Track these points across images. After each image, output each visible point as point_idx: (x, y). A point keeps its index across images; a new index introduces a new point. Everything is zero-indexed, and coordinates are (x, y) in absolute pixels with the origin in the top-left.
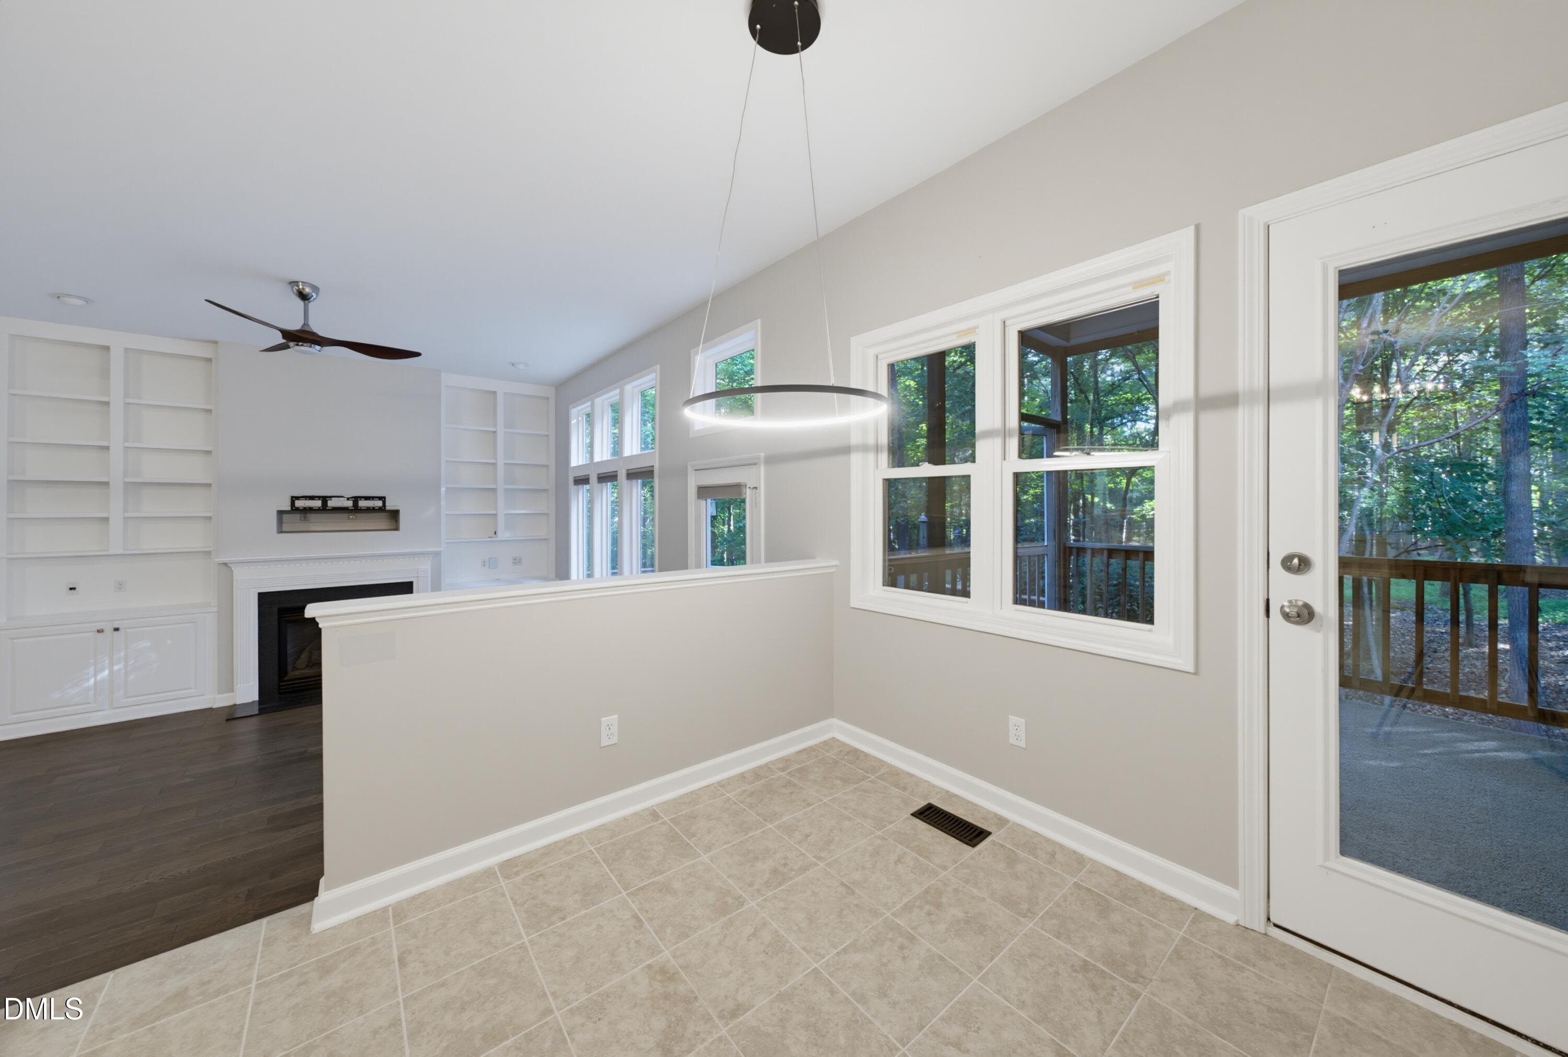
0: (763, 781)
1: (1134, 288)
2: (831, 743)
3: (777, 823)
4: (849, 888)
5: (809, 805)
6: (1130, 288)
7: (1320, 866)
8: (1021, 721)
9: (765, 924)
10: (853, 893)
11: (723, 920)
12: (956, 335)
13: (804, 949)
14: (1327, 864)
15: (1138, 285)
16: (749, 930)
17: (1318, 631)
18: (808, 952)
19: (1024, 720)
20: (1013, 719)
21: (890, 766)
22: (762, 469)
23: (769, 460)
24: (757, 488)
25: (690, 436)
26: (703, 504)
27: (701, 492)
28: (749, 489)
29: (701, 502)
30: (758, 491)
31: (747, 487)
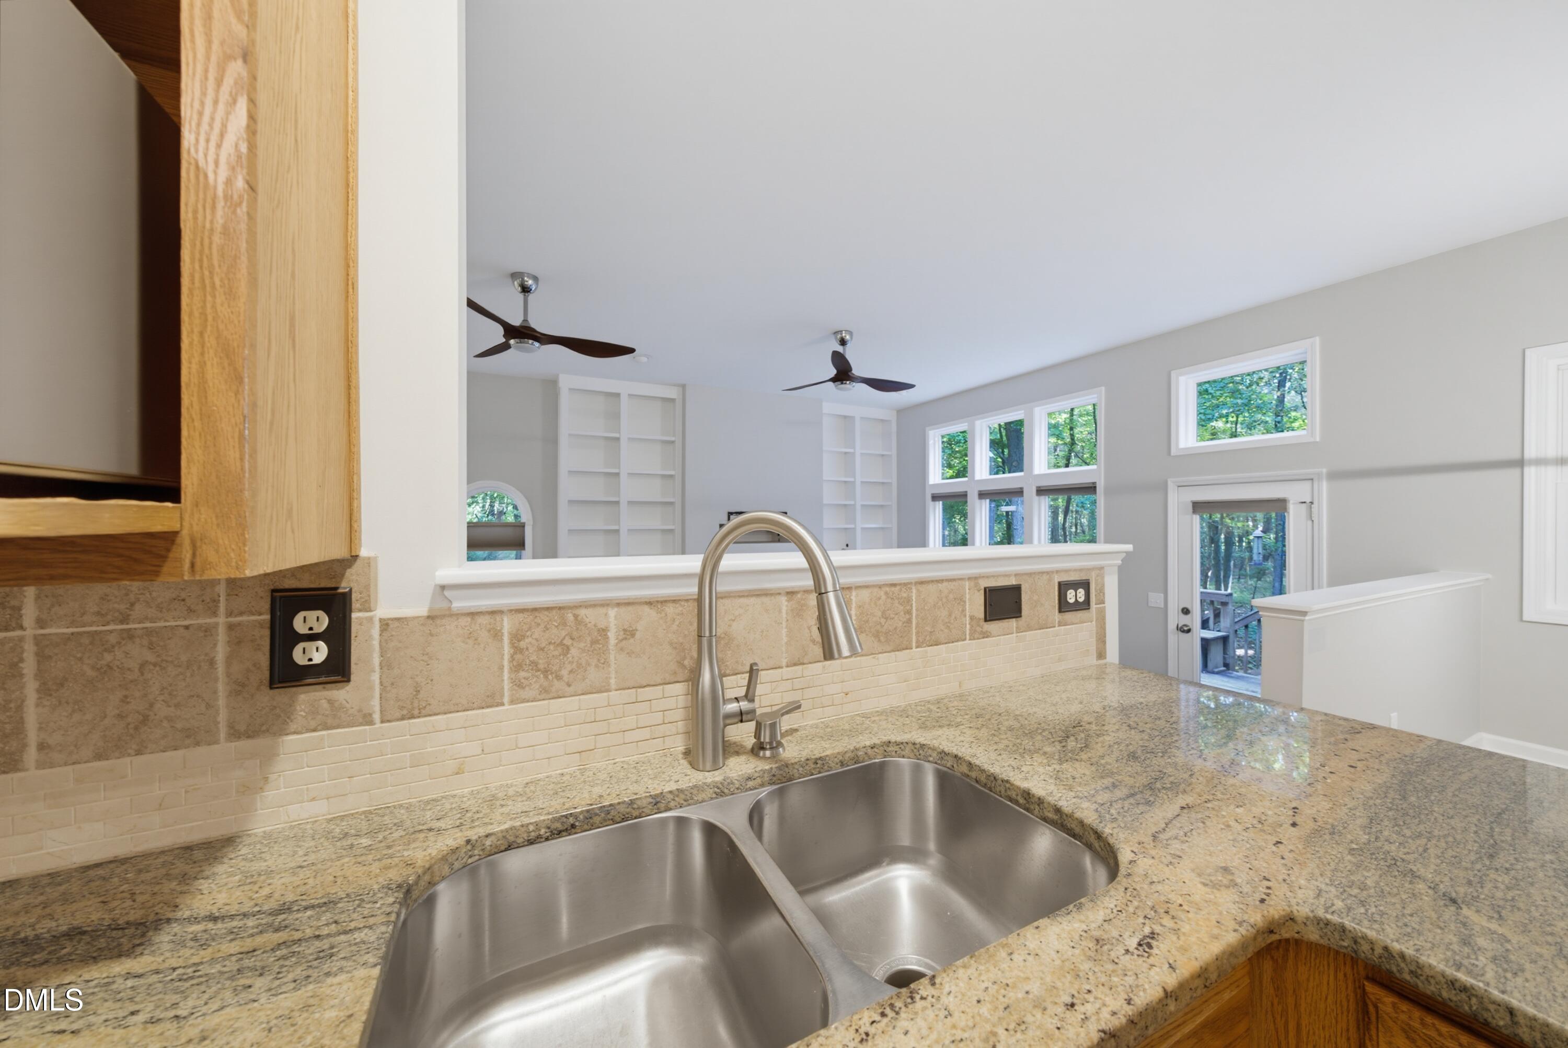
22: (1325, 485)
23: (1334, 476)
24: (1312, 503)
25: (1172, 454)
26: (1196, 518)
27: (1197, 507)
28: (1294, 504)
29: (1194, 516)
30: (1315, 506)
31: (1291, 502)
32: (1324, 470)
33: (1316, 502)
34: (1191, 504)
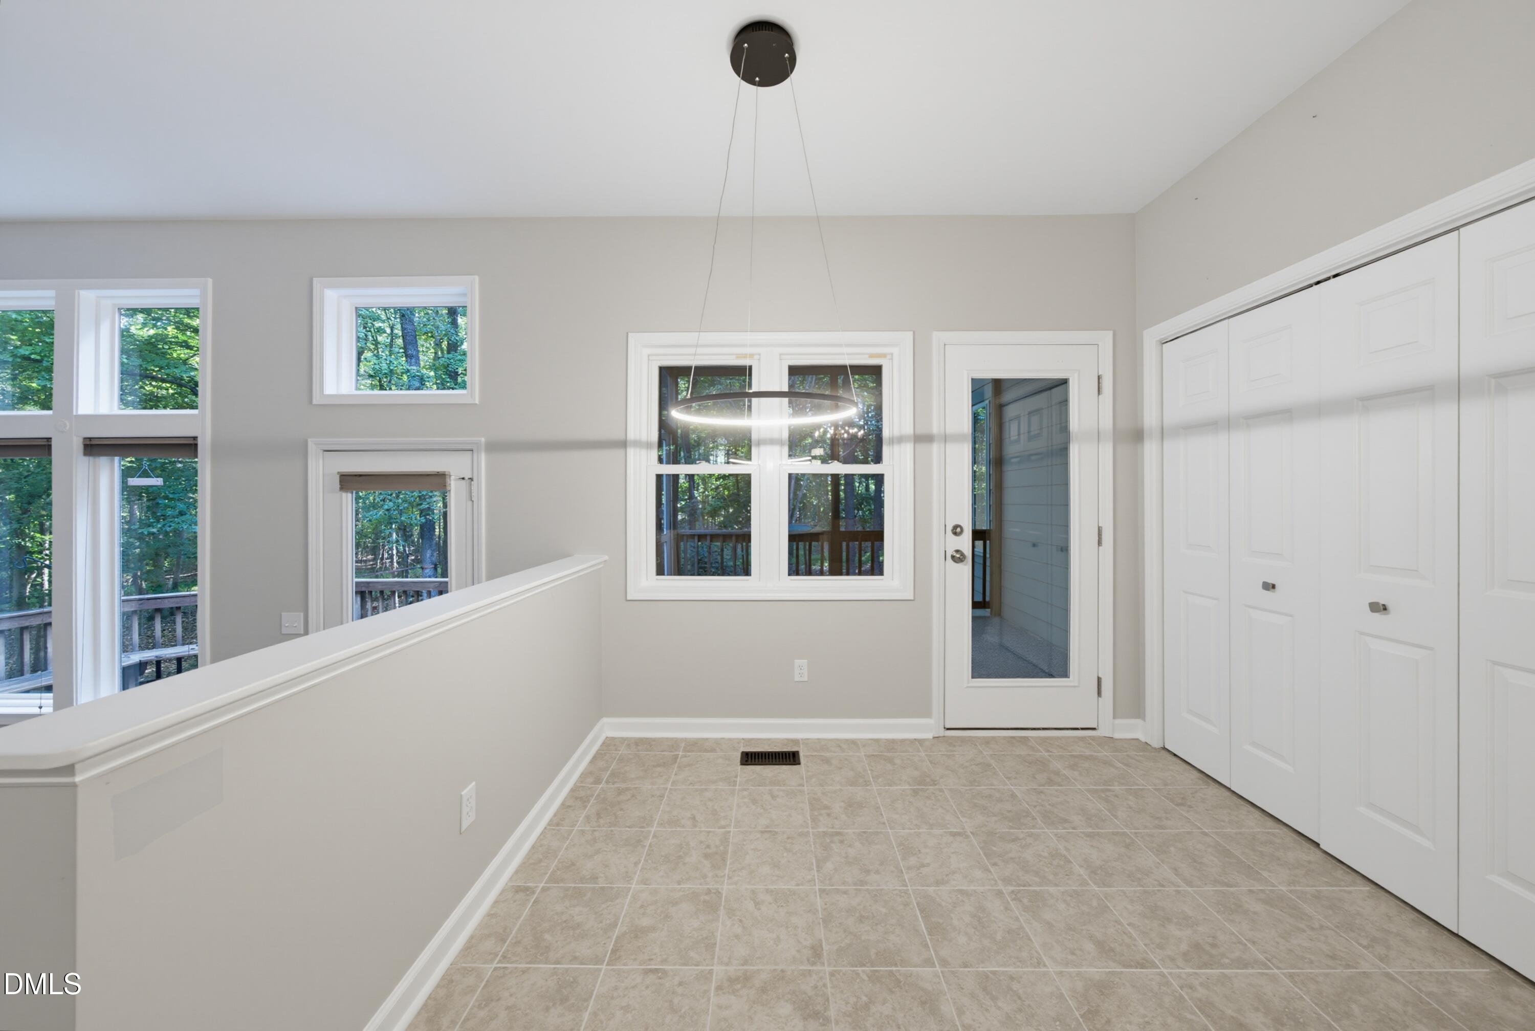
0: (592, 801)
1: (869, 357)
2: (610, 744)
3: (656, 823)
4: (770, 831)
5: (662, 796)
6: (867, 356)
7: (967, 687)
8: (804, 662)
9: (753, 892)
10: (776, 833)
11: (722, 912)
12: (735, 356)
13: (798, 885)
14: (969, 685)
15: (871, 356)
16: (750, 905)
17: (965, 565)
18: (802, 884)
19: (806, 661)
20: (798, 662)
21: (684, 740)
22: (483, 457)
23: (493, 447)
24: (471, 479)
25: (315, 402)
26: (348, 498)
27: (348, 481)
28: (456, 480)
29: (344, 495)
30: (474, 483)
31: (452, 478)
32: (483, 440)
33: (475, 479)
34: (338, 477)
